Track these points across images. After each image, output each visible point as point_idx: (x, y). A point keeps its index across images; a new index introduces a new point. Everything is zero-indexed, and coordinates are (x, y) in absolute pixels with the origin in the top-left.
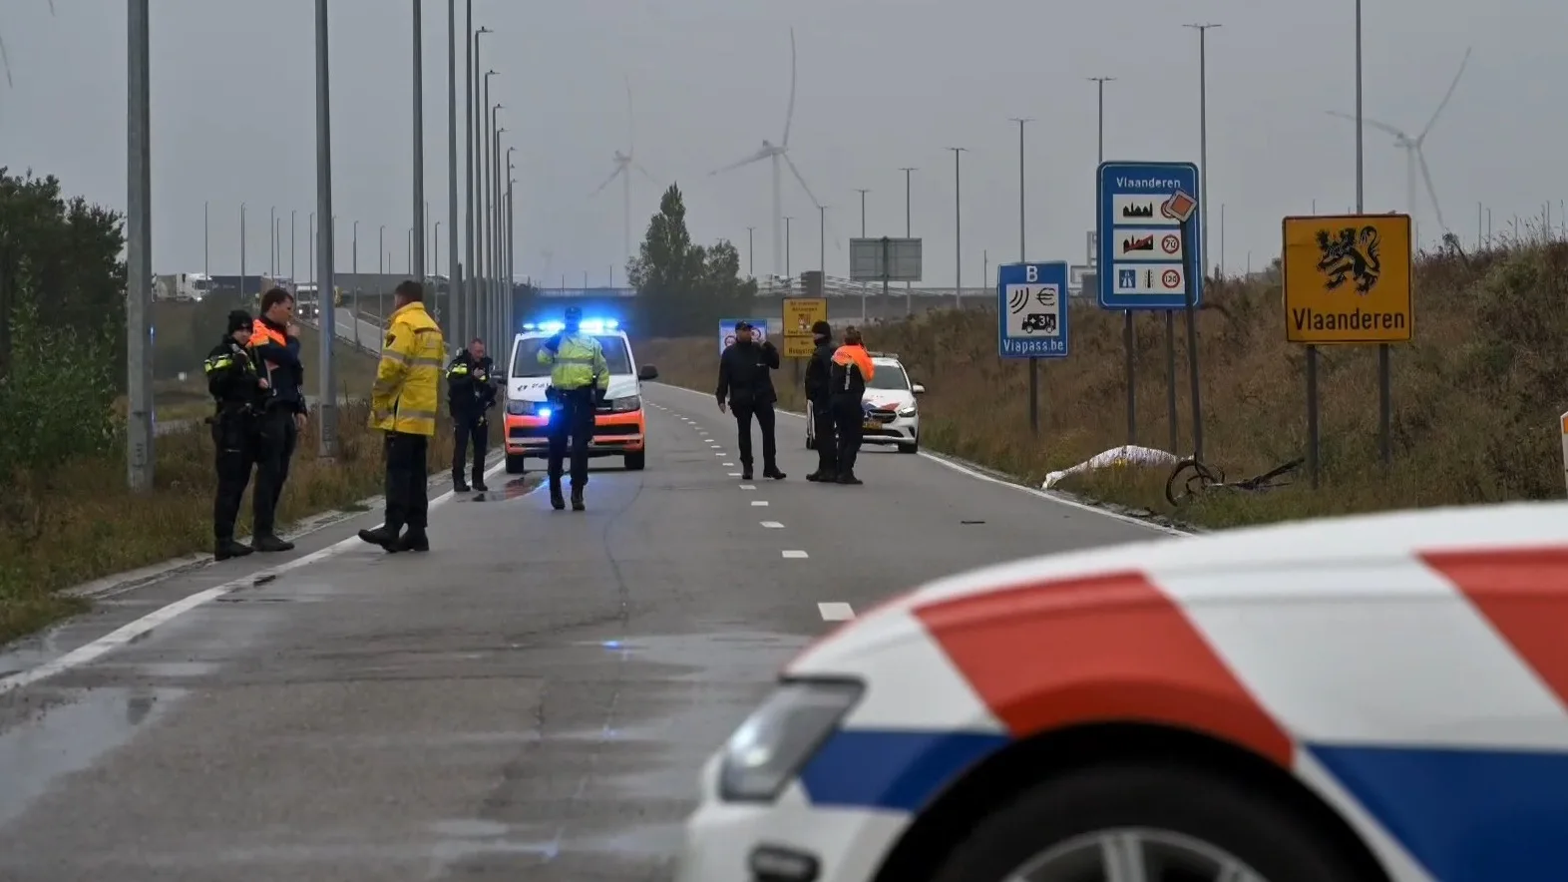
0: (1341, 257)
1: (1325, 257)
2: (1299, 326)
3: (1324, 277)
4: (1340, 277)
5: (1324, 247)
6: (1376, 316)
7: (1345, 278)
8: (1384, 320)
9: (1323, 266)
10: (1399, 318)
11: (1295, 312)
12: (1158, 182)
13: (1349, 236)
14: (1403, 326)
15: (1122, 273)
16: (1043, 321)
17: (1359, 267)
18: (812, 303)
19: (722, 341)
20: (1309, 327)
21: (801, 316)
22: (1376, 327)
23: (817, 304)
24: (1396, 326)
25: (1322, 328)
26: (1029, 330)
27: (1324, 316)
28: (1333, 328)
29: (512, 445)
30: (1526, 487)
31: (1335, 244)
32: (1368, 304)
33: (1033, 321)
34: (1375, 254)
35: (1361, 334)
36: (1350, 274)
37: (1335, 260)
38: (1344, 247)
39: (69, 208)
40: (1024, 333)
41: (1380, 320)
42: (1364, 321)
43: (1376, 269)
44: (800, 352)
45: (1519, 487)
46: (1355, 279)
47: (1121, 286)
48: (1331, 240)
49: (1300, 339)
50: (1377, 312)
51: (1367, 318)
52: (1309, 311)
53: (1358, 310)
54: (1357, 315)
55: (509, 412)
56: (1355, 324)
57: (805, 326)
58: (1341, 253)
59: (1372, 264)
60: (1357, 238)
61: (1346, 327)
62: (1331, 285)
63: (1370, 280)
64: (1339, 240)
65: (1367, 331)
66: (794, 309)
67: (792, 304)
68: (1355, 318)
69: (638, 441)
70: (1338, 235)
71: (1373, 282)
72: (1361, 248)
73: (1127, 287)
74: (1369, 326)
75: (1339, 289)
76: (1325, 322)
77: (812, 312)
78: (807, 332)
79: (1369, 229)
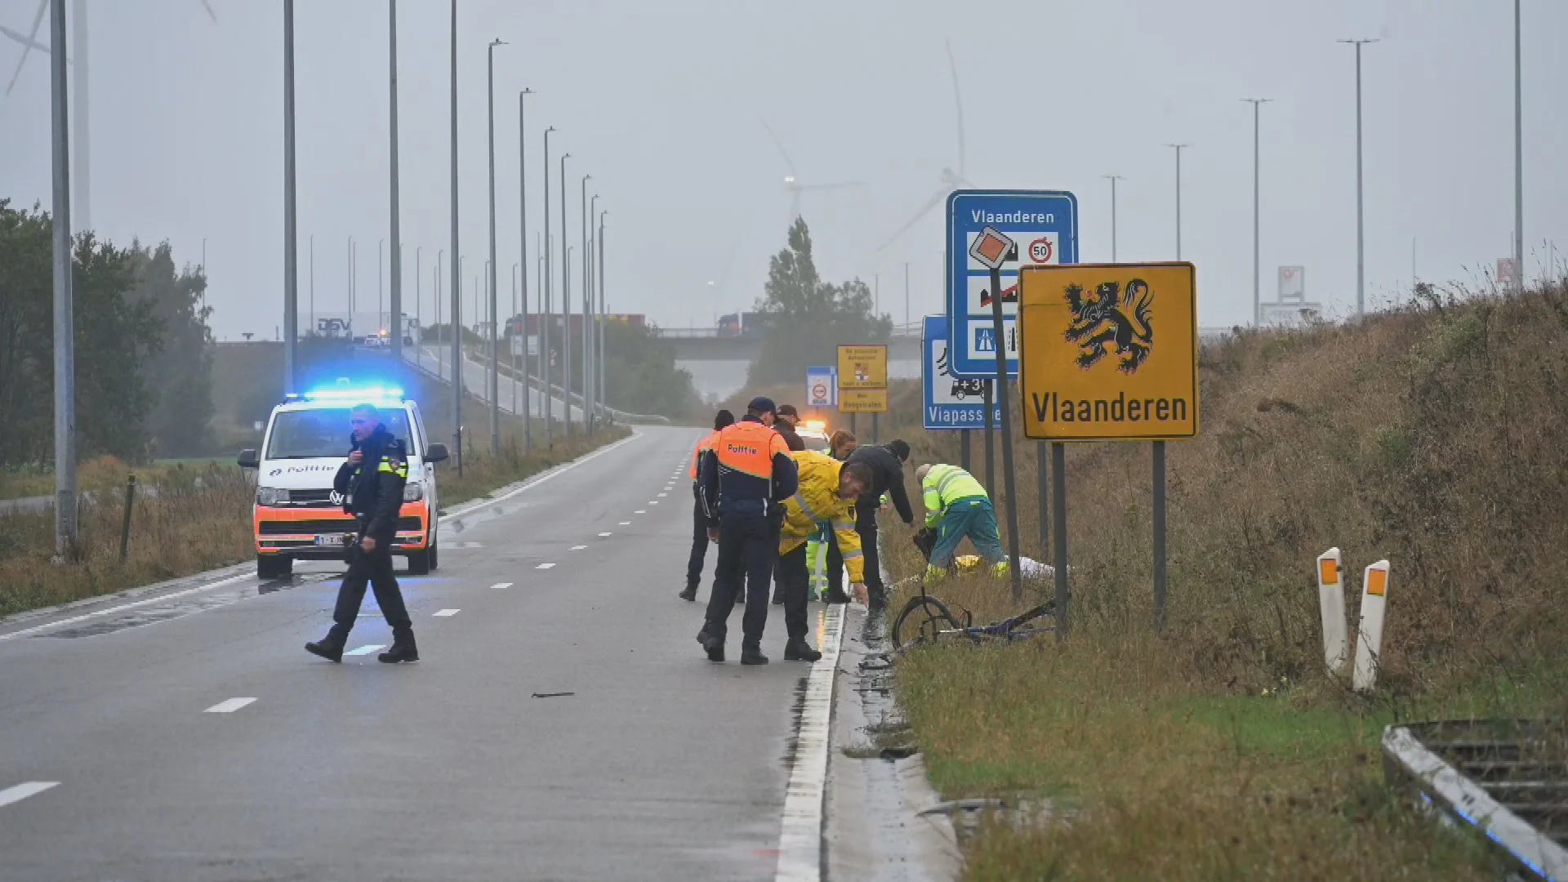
0: (1098, 321)
1: (1077, 321)
2: (1041, 417)
3: (1074, 349)
4: (1097, 348)
5: (1076, 307)
6: (1147, 402)
7: (1104, 351)
8: (1159, 408)
9: (1073, 333)
10: (1179, 405)
11: (1035, 396)
12: (1026, 217)
13: (1110, 292)
14: (1184, 418)
15: (979, 332)
16: (977, 384)
17: (1124, 335)
18: (871, 351)
19: (810, 390)
20: (1055, 419)
21: (858, 365)
22: (1147, 417)
23: (876, 351)
24: (1175, 417)
25: (1072, 419)
26: (961, 395)
27: (1076, 403)
28: (1088, 419)
29: (262, 544)
30: (1269, 659)
31: (1090, 303)
32: (1137, 385)
33: (965, 384)
34: (1145, 317)
35: (1126, 427)
36: (1110, 345)
37: (1090, 326)
38: (1104, 308)
39: (77, 243)
40: (954, 400)
41: (1152, 407)
42: (1130, 409)
43: (1147, 338)
44: (857, 405)
45: (1260, 661)
46: (1119, 352)
47: (977, 349)
48: (1084, 298)
49: (1042, 435)
50: (1149, 399)
51: (1134, 405)
52: (1055, 395)
53: (1122, 394)
54: (1121, 402)
55: (260, 503)
56: (1118, 415)
57: (862, 378)
58: (1098, 315)
59: (1142, 332)
60: (1121, 295)
61: (1106, 419)
62: (1085, 361)
63: (1139, 354)
64: (1096, 298)
65: (1131, 422)
66: (850, 358)
67: (847, 351)
68: (1118, 406)
69: (419, 539)
70: (1094, 290)
71: (1143, 354)
72: (1127, 310)
73: (985, 350)
74: (1138, 417)
75: (1096, 366)
76: (1077, 410)
77: (870, 361)
78: (863, 384)
79: (1138, 282)
